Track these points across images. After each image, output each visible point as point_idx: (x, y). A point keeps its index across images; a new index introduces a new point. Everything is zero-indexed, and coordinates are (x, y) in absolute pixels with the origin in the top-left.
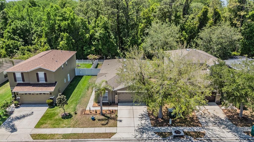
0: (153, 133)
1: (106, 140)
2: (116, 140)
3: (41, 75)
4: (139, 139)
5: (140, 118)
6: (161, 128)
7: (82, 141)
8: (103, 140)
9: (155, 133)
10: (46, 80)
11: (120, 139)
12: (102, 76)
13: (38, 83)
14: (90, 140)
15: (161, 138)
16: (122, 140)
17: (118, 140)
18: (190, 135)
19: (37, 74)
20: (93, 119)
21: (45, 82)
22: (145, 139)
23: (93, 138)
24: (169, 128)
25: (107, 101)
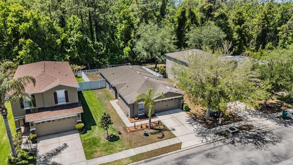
0: (214, 135)
1: (179, 152)
2: (188, 149)
3: (61, 94)
4: (207, 143)
5: (189, 124)
6: (216, 129)
7: (157, 159)
8: (176, 153)
9: (215, 134)
10: (67, 100)
11: (190, 148)
12: (121, 87)
13: (56, 105)
14: (163, 156)
15: (224, 138)
16: (193, 148)
17: (190, 149)
18: (244, 129)
19: (55, 94)
20: (146, 135)
21: (65, 103)
22: (212, 141)
23: (165, 153)
24: (222, 127)
25: (144, 114)
